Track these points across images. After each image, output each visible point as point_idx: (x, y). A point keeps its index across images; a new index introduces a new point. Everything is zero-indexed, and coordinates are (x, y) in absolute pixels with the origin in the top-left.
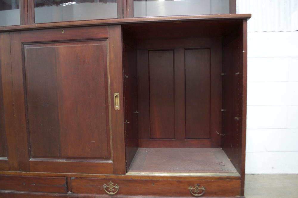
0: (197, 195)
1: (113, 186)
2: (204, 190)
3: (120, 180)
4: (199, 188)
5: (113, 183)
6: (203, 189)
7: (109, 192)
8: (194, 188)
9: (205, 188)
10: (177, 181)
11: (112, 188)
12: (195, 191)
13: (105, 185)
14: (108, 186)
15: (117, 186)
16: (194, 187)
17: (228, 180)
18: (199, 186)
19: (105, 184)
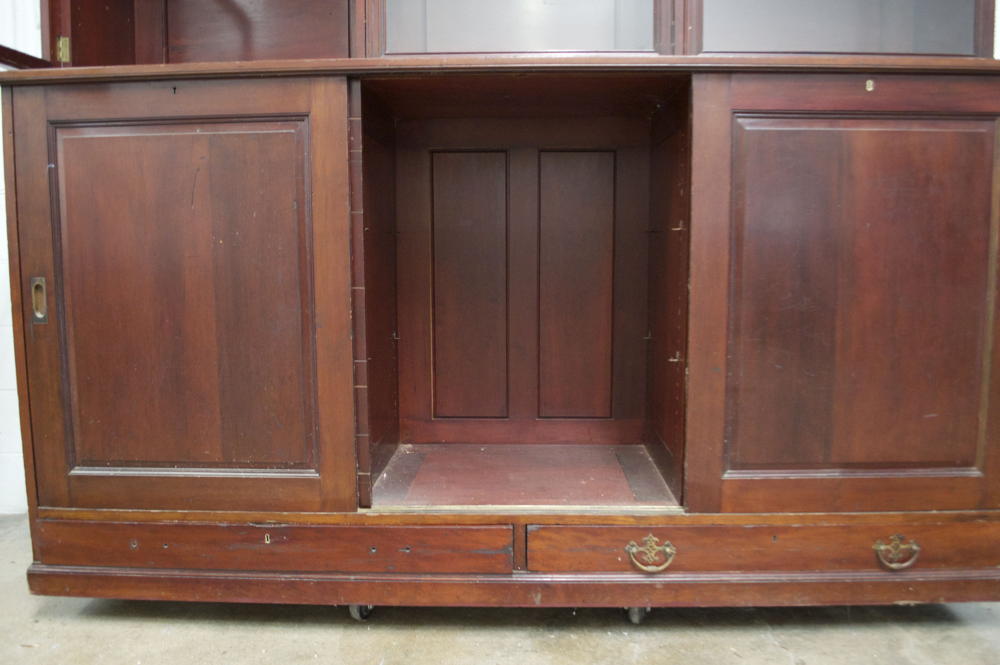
0: (894, 566)
1: (656, 547)
2: (915, 552)
3: (679, 529)
4: (903, 547)
5: (656, 539)
6: (915, 547)
7: (646, 564)
8: (889, 547)
9: (919, 546)
10: (843, 527)
11: (654, 552)
12: (891, 556)
13: (633, 546)
14: (641, 549)
15: (668, 546)
16: (888, 544)
17: (981, 521)
18: (903, 540)
19: (632, 543)
